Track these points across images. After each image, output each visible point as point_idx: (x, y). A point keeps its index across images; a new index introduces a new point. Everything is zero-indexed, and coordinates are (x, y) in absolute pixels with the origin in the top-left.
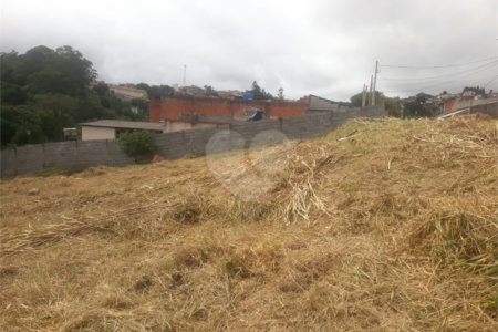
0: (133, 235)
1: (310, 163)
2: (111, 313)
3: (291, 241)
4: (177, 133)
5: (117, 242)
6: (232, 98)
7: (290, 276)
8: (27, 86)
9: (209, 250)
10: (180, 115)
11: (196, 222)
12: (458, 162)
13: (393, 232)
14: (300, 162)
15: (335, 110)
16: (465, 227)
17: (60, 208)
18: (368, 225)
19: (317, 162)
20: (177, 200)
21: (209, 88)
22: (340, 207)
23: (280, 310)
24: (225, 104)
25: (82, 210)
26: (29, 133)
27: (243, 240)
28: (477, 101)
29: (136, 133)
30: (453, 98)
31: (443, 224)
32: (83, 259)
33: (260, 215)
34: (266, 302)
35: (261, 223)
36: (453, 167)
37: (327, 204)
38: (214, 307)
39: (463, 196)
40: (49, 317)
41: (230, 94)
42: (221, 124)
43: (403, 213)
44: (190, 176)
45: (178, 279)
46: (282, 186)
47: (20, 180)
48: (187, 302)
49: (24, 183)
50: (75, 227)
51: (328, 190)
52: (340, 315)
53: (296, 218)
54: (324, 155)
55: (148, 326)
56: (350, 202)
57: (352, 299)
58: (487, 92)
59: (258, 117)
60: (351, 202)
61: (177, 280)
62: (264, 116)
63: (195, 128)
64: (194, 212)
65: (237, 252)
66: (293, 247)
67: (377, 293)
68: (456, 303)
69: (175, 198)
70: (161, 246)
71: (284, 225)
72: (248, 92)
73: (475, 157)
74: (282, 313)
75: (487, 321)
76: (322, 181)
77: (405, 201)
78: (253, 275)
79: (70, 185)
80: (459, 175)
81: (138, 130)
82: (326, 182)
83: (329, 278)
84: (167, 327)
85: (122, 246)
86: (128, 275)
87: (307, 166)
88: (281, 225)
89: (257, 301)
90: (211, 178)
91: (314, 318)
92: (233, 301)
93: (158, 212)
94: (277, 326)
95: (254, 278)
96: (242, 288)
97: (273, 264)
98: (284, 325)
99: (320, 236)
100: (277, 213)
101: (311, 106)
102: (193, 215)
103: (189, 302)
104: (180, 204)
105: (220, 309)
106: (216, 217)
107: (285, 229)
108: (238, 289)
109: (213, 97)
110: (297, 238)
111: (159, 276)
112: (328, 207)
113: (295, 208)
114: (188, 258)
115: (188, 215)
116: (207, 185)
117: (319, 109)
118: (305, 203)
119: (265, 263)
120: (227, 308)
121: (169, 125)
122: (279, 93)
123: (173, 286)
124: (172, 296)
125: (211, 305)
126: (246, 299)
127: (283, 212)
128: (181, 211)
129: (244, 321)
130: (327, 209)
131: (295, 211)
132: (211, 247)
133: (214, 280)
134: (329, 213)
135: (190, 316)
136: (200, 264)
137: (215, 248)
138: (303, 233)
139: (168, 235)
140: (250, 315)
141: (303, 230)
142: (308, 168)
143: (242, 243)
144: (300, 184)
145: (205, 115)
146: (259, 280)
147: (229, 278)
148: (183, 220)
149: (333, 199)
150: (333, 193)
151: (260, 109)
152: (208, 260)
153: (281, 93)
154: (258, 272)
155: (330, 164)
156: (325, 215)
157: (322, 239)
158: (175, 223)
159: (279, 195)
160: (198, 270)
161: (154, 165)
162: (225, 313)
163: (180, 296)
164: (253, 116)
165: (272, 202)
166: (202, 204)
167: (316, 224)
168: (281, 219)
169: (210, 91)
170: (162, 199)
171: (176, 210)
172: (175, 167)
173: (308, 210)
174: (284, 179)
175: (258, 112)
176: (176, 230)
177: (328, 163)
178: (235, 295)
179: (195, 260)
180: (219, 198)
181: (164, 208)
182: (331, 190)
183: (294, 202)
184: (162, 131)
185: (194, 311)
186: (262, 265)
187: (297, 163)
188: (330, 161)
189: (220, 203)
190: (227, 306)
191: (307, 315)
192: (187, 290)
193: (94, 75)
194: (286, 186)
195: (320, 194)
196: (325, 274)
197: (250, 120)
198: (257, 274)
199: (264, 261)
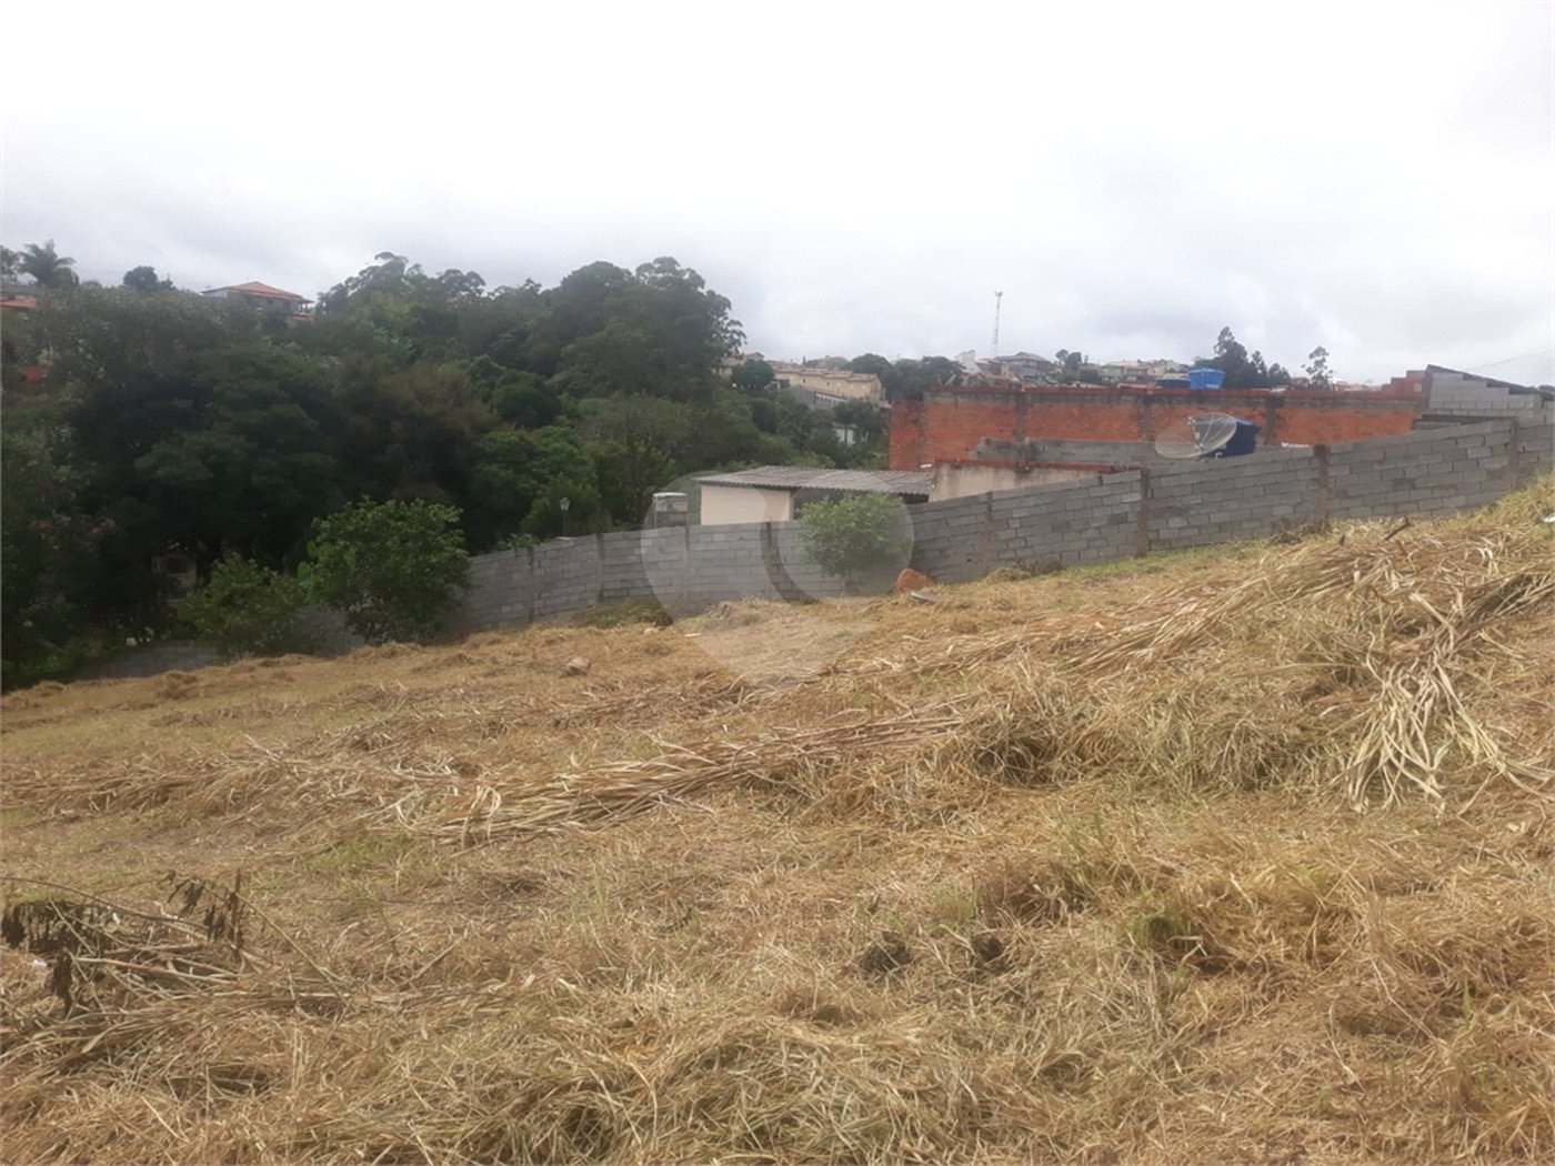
0: (852, 804)
1: (1444, 602)
2: (799, 1032)
3: (1374, 866)
4: (971, 501)
5: (805, 824)
6: (1150, 387)
7: (1376, 981)
8: (558, 377)
9: (1089, 873)
10: (981, 446)
11: (1043, 778)
14: (1404, 594)
15: (1528, 417)
17: (647, 716)
19: (1470, 597)
20: (983, 708)
21: (1073, 360)
23: (1344, 1091)
24: (1125, 407)
25: (706, 722)
26: (565, 505)
27: (1202, 850)
29: (849, 504)
32: (713, 867)
33: (1261, 772)
34: (1289, 1059)
35: (1265, 798)
37: (1512, 748)
38: (1110, 1054)
40: (629, 1024)
41: (1142, 373)
42: (1113, 470)
44: (1015, 634)
45: (990, 952)
46: (1342, 676)
47: (539, 633)
48: (1022, 1028)
49: (550, 642)
50: (691, 771)
51: (1513, 698)
53: (1390, 788)
54: (1497, 573)
55: (907, 1085)
59: (1242, 443)
61: (987, 957)
62: (1260, 441)
63: (1025, 484)
64: (1034, 748)
65: (1184, 885)
66: (1381, 887)
69: (974, 701)
70: (934, 845)
71: (1347, 806)
72: (1201, 363)
74: (1350, 1105)
76: (1489, 664)
78: (1241, 967)
79: (670, 651)
81: (856, 493)
82: (1502, 669)
83: (1529, 1004)
84: (966, 1098)
85: (823, 835)
86: (839, 925)
87: (1432, 609)
88: (1337, 808)
89: (1257, 1052)
90: (1086, 644)
91: (1473, 1135)
92: (1171, 1041)
93: (923, 741)
94: (1332, 1143)
95: (1244, 976)
96: (1204, 1006)
97: (1311, 937)
98: (1357, 1145)
99: (1485, 855)
100: (1323, 769)
101: (1432, 406)
102: (1032, 757)
103: (1028, 1028)
104: (992, 719)
105: (1130, 1062)
106: (1106, 767)
107: (1351, 821)
108: (1190, 1006)
109: (1083, 386)
110: (1400, 856)
111: (932, 936)
112: (1513, 756)
113: (1391, 753)
114: (1021, 891)
115: (1018, 755)
116: (1075, 664)
117: (1465, 413)
118: (1426, 737)
119: (1282, 931)
120: (1154, 1063)
121: (946, 479)
122: (1311, 363)
123: (978, 973)
124: (976, 1004)
125: (1100, 1045)
126: (1218, 1040)
127: (1342, 762)
128: (995, 742)
129: (1212, 1111)
130: (1511, 762)
131: (1390, 763)
132: (1097, 864)
133: (1107, 969)
134: (1519, 776)
135: (1035, 1073)
136: (1061, 914)
137: (1107, 867)
138: (1421, 840)
139: (955, 813)
140: (1232, 1094)
141: (1419, 829)
142: (1435, 619)
143: (1198, 859)
144: (1405, 672)
145: (1058, 444)
146: (1261, 983)
147: (1157, 968)
148: (1001, 769)
149: (1534, 730)
150: (1533, 707)
151: (1248, 418)
152: (1085, 904)
153: (1319, 364)
154: (1259, 958)
155: (1519, 605)
156: (1502, 783)
157: (1494, 866)
158: (977, 777)
159: (1330, 709)
160: (1056, 932)
161: (902, 598)
162: (1147, 1077)
163: (998, 1006)
164: (1222, 443)
165: (1303, 729)
166: (1060, 723)
167: (1468, 812)
168: (1336, 788)
169: (1075, 368)
170: (934, 702)
171: (977, 739)
172: (963, 607)
173: (1437, 762)
174: (1346, 654)
175: (1240, 427)
176: (981, 802)
177: (1512, 601)
178: (1179, 1024)
179: (1042, 900)
180: (1118, 708)
181: (940, 730)
182: (1527, 696)
183: (1384, 733)
184: (925, 498)
185: (1046, 1059)
186: (1270, 936)
187: (1390, 598)
188: (1518, 596)
189: (1122, 724)
190: (1153, 1056)
191: (1445, 1121)
192: (1023, 991)
193: (736, 337)
194: (1353, 677)
195: (1482, 709)
196: (1506, 987)
197: (1212, 455)
198: (1254, 964)
199: (1277, 923)
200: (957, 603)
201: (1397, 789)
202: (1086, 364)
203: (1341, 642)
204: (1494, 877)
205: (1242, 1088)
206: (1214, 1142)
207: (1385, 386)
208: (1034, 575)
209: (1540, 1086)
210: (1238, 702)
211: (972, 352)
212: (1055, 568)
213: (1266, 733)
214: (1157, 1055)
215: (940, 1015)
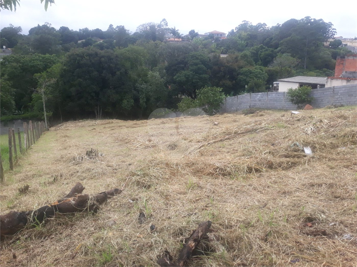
193: (334, 33)
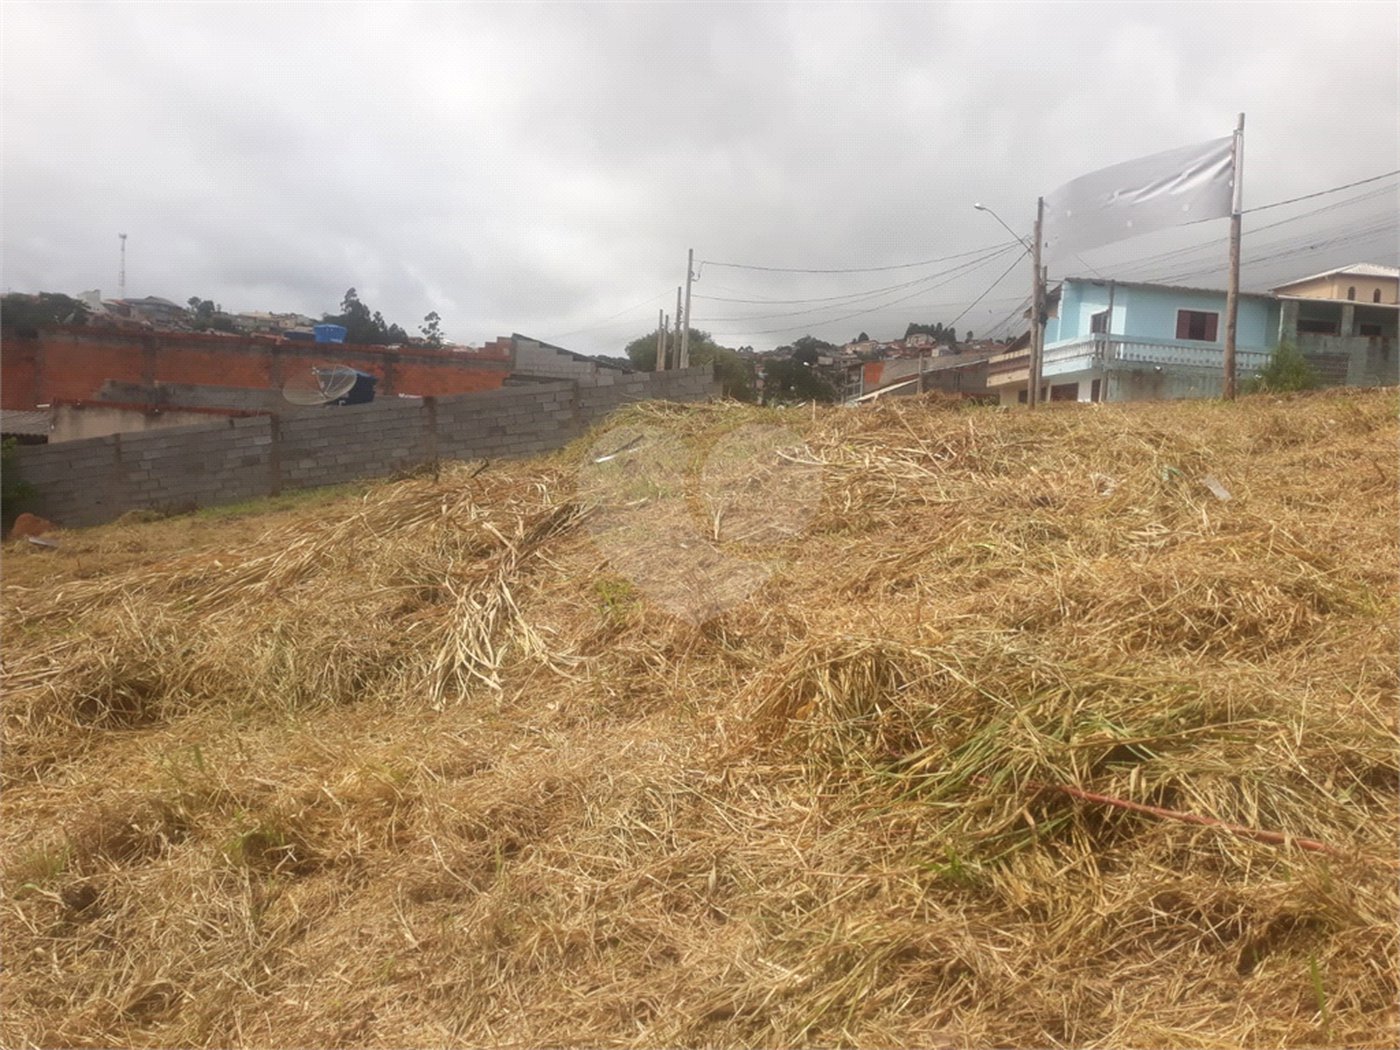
1: (509, 528)
3: (445, 755)
4: (97, 442)
6: (280, 338)
7: (439, 856)
9: (189, 803)
10: (106, 387)
11: (150, 719)
12: (882, 515)
13: (720, 706)
14: (477, 525)
15: (585, 380)
16: (885, 683)
18: (659, 691)
19: (529, 523)
20: (80, 657)
21: (206, 308)
22: (586, 648)
23: (410, 954)
24: (255, 356)
27: (300, 764)
28: (938, 359)
30: (884, 353)
31: (834, 676)
34: (365, 939)
35: (361, 708)
36: (871, 528)
37: (553, 642)
38: (203, 974)
39: (890, 603)
41: (274, 324)
42: (244, 414)
43: (746, 654)
44: (132, 577)
46: (426, 596)
48: (110, 971)
51: (556, 602)
52: (574, 949)
53: (462, 686)
54: (549, 505)
56: (615, 631)
57: (610, 900)
58: (960, 337)
59: (362, 392)
60: (618, 631)
61: (79, 907)
62: (378, 392)
63: (156, 426)
64: (142, 690)
65: (280, 801)
66: (449, 773)
67: (675, 876)
68: (864, 880)
69: (75, 649)
70: (27, 802)
71: (428, 706)
72: (329, 319)
73: (921, 502)
74: (412, 967)
75: (932, 915)
76: (541, 577)
77: (753, 621)
78: (331, 864)
80: (883, 549)
82: (550, 580)
83: (549, 848)
87: (499, 534)
88: (420, 709)
89: (341, 938)
90: (201, 583)
91: (502, 966)
92: (262, 948)
93: (16, 696)
94: (397, 1003)
95: (333, 872)
96: (296, 907)
97: (390, 827)
98: (416, 999)
99: (531, 731)
100: (409, 678)
101: (518, 367)
102: (140, 698)
103: (117, 969)
104: (94, 666)
105: (220, 976)
106: (216, 698)
107: (430, 720)
108: (283, 910)
109: (218, 333)
110: (466, 743)
111: (17, 898)
112: (555, 649)
113: (463, 657)
114: (118, 834)
115: (124, 698)
116: (191, 602)
117: (541, 375)
118: (490, 641)
119: (367, 826)
120: (245, 972)
121: (67, 419)
122: (426, 325)
123: (67, 926)
124: (59, 958)
125: (190, 969)
126: (307, 936)
127: (425, 670)
128: (97, 688)
129: (296, 1003)
130: (552, 654)
131: (463, 666)
132: (198, 793)
133: (202, 893)
134: (557, 665)
135: (119, 1013)
136: (162, 847)
137: (208, 794)
138: (483, 727)
139: (53, 765)
140: (316, 982)
141: (483, 718)
142: (502, 542)
143: (296, 774)
144: (477, 588)
145: (190, 388)
146: (347, 875)
147: (252, 881)
148: (105, 715)
149: (570, 626)
150: (569, 608)
151: (369, 370)
152: (185, 834)
153: (432, 326)
154: (345, 854)
155: (565, 528)
156: (545, 672)
157: (536, 740)
158: (79, 725)
159: (415, 625)
160: (156, 866)
161: (17, 545)
162: (238, 987)
163: (87, 954)
164: (345, 391)
165: (393, 644)
166: (168, 662)
167: (521, 698)
168: (420, 693)
169: (209, 315)
170: (31, 656)
171: (77, 687)
172: (88, 551)
173: (499, 660)
174: (430, 577)
175: (359, 378)
176: (82, 750)
177: (559, 525)
178: (272, 930)
179: (142, 838)
180: (226, 641)
181: (35, 683)
182: (565, 600)
183: (458, 641)
184: (44, 439)
185: (133, 996)
186: (356, 832)
187: (469, 527)
188: (564, 521)
189: (229, 657)
190: (243, 966)
191: (483, 961)
192: (113, 933)
194: (435, 595)
195: (534, 613)
196: (537, 838)
197: (336, 402)
198: (341, 860)
199: (363, 819)
200: (82, 547)
201: (468, 688)
202: (219, 313)
203: (426, 567)
204: (536, 749)
205: (324, 975)
206: (297, 1031)
207: (480, 349)
208: (168, 516)
209: (552, 913)
210: (336, 627)
211: (97, 291)
212: (189, 508)
213: (361, 651)
214: (248, 963)
215: (14, 980)
